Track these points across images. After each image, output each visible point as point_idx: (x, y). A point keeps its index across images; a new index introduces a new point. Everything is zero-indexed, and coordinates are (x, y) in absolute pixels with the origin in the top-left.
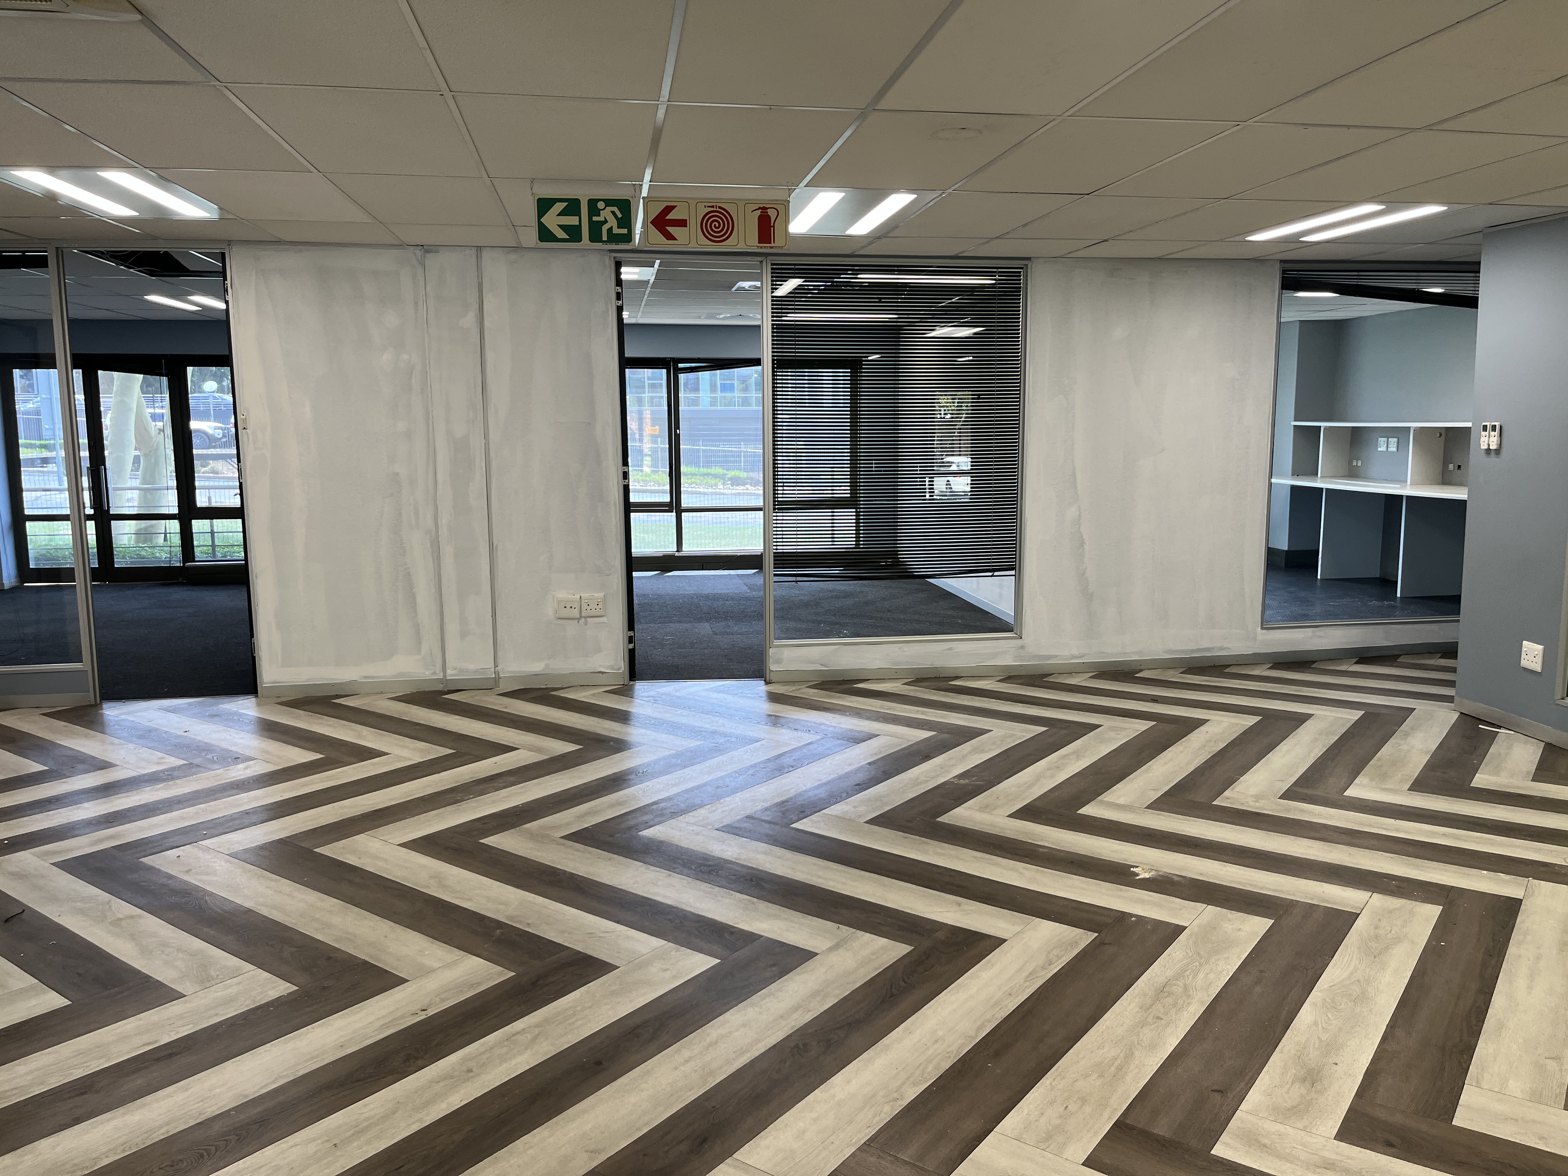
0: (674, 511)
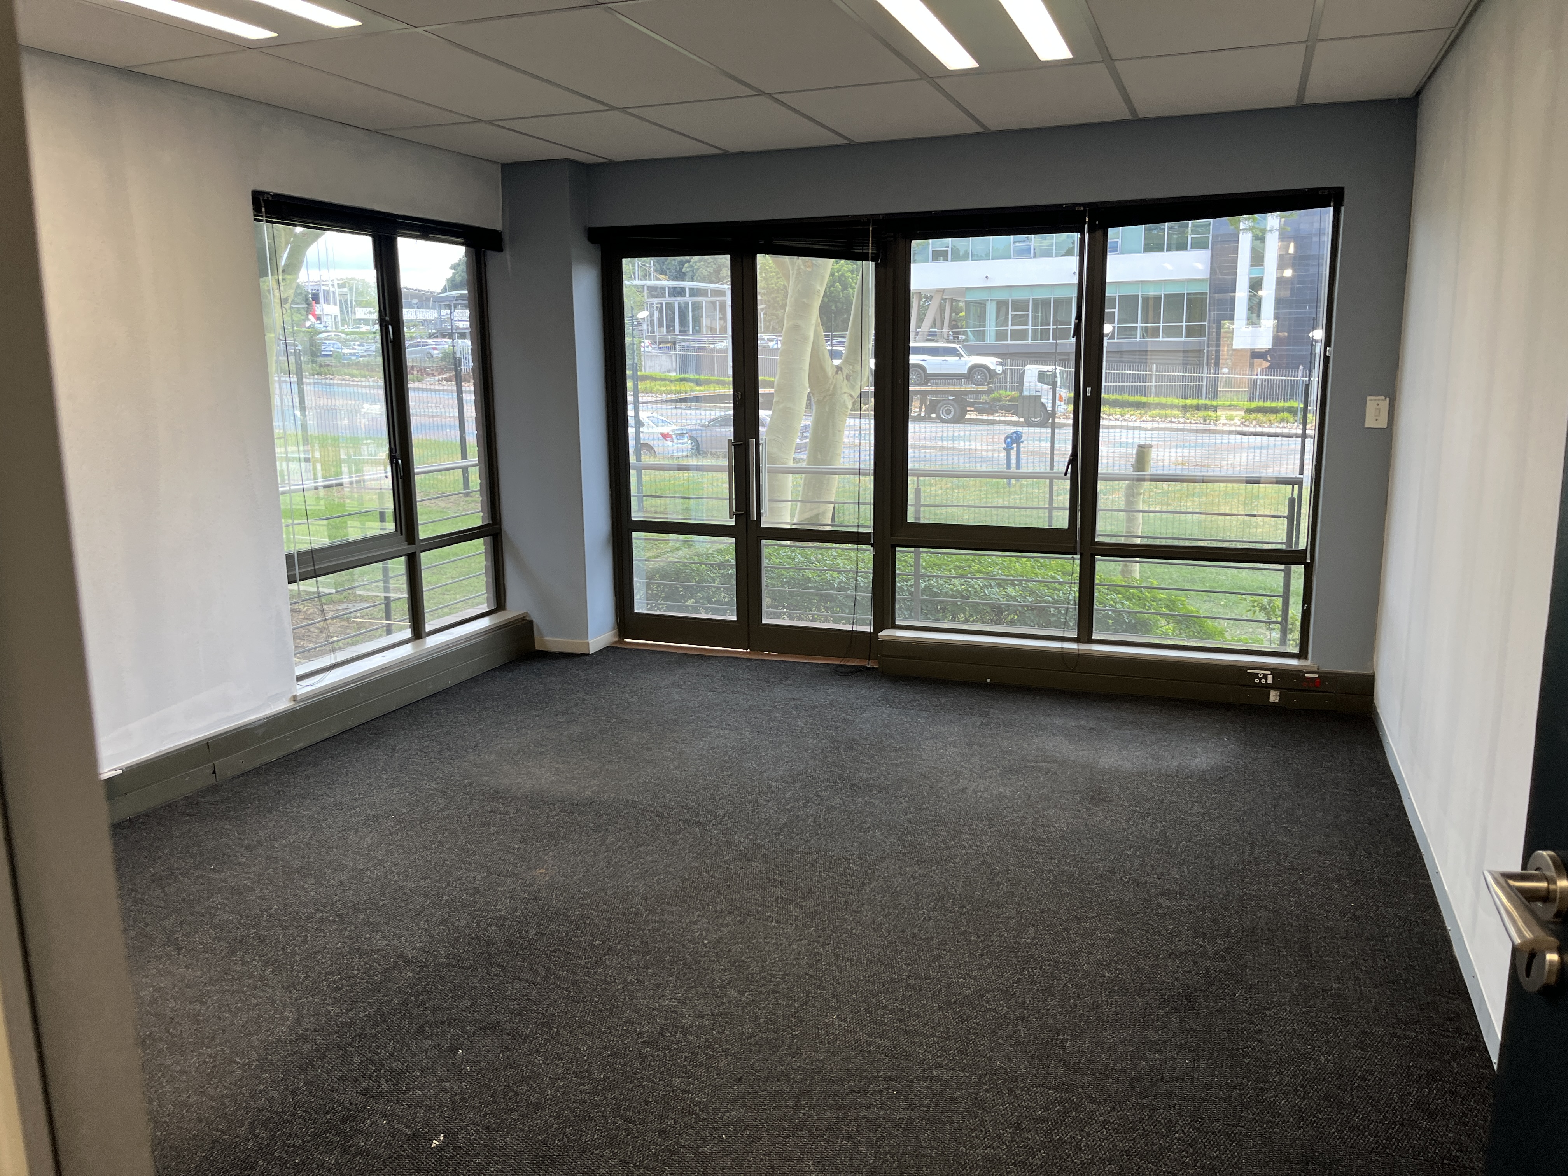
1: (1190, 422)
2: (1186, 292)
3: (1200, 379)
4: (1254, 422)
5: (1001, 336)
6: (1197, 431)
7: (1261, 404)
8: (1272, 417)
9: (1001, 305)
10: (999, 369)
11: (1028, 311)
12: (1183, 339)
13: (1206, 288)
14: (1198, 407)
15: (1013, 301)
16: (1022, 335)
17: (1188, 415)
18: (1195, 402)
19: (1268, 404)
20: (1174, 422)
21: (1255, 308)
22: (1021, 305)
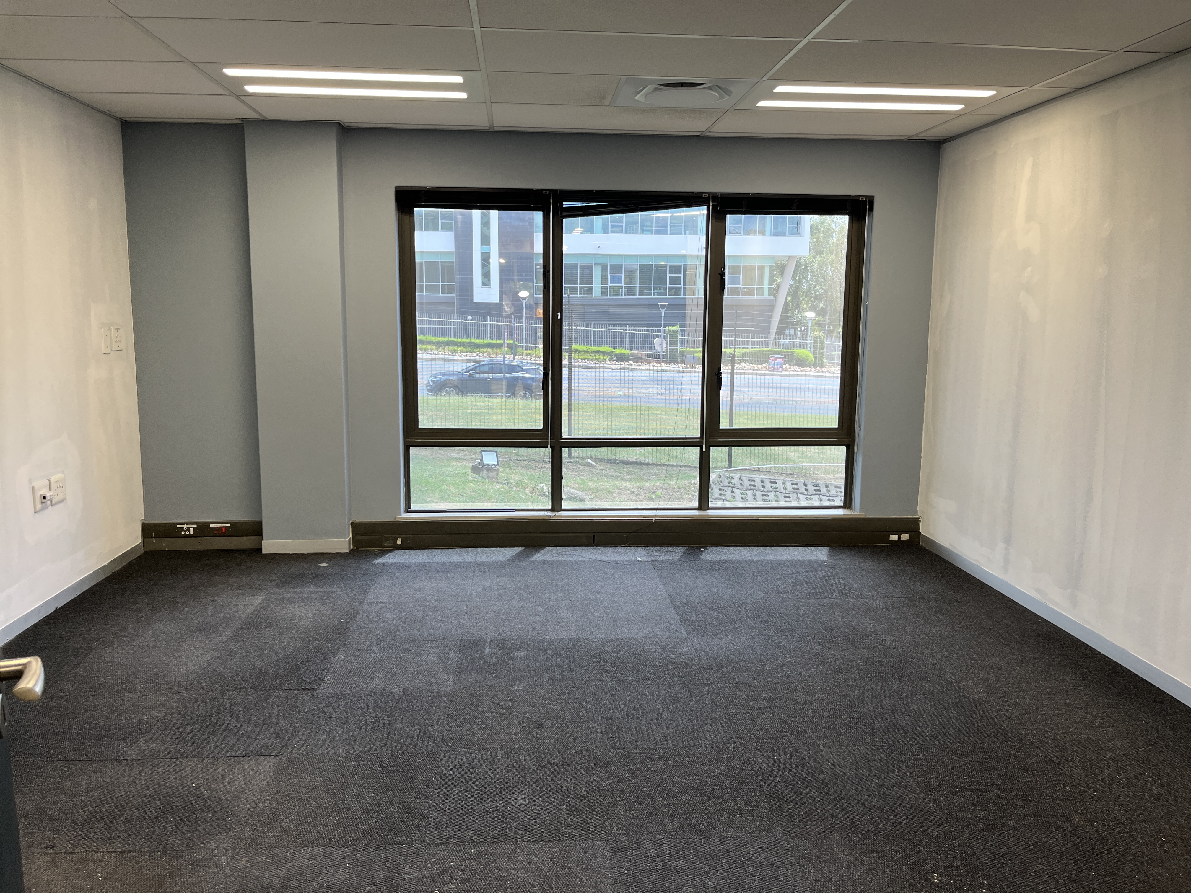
0: (549, 446)
2: (440, 261)
3: (450, 323)
4: (485, 354)
7: (490, 341)
13: (453, 259)
14: (448, 343)
17: (441, 349)
18: (446, 339)
19: (495, 341)
20: (431, 354)
21: (486, 275)
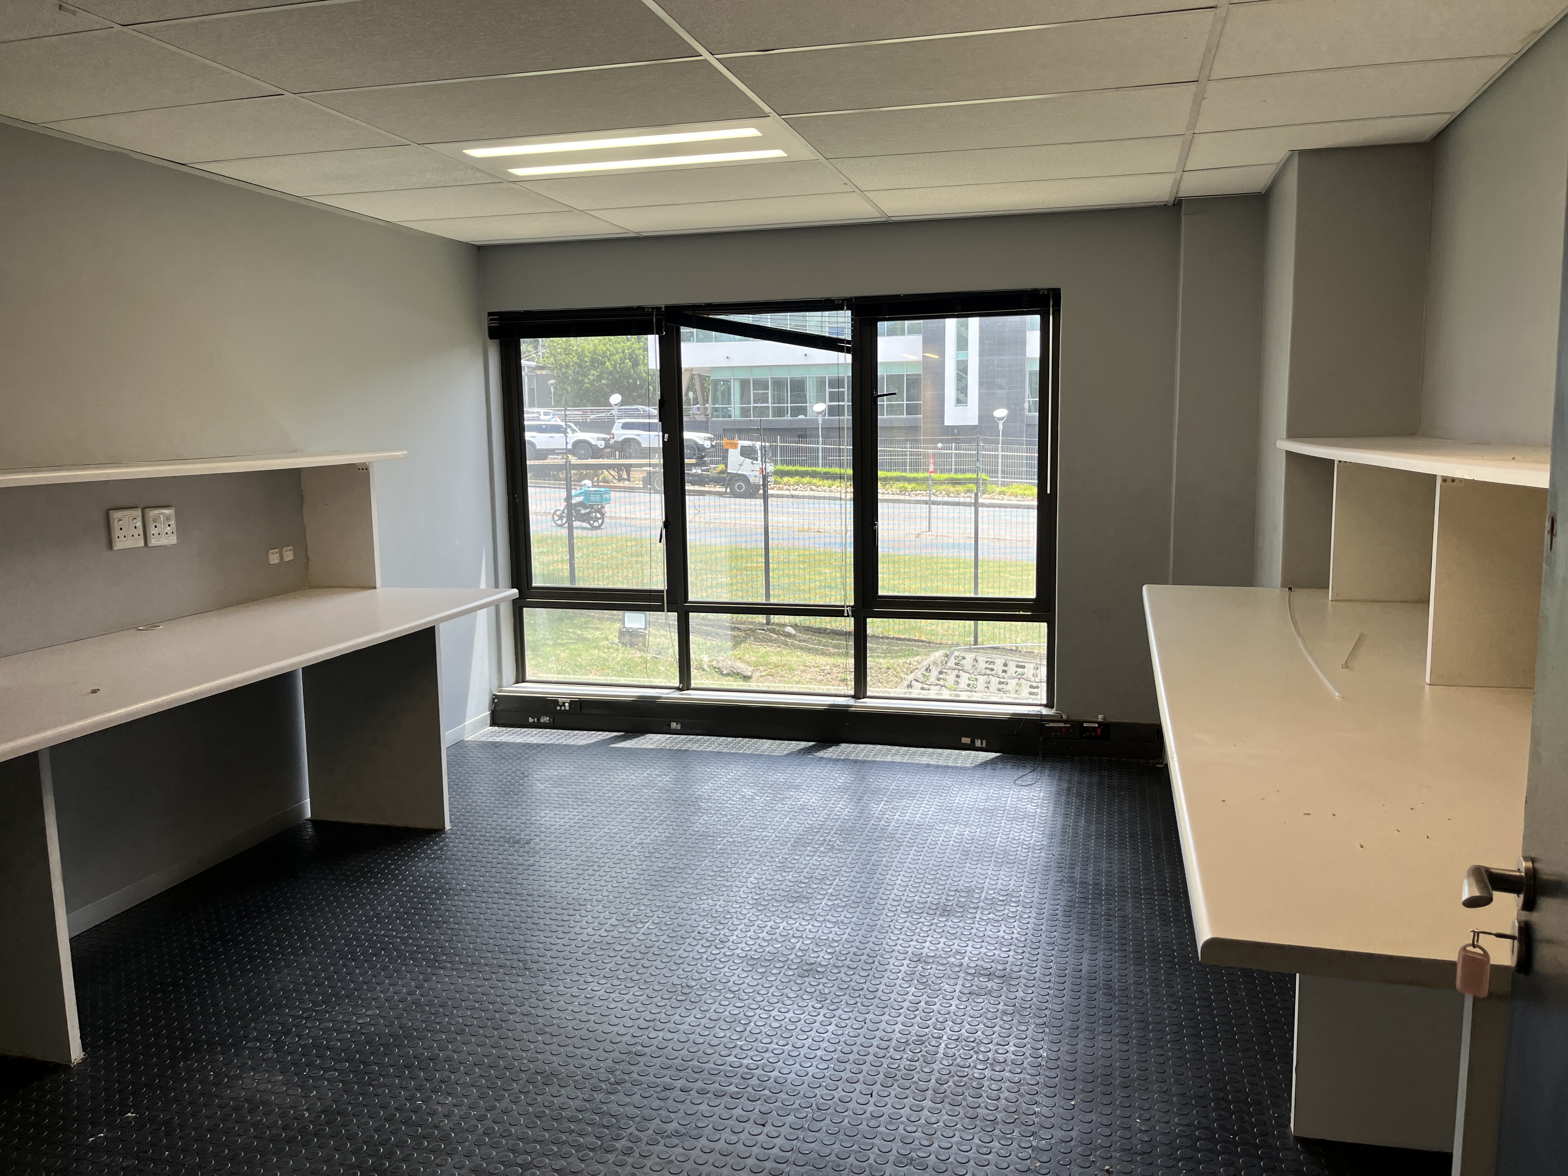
1: (888, 493)
5: (745, 412)
6: (893, 501)
8: (960, 488)
9: (744, 384)
10: (707, 444)
11: (768, 389)
12: (905, 416)
15: (753, 380)
16: (763, 412)
22: (761, 384)
